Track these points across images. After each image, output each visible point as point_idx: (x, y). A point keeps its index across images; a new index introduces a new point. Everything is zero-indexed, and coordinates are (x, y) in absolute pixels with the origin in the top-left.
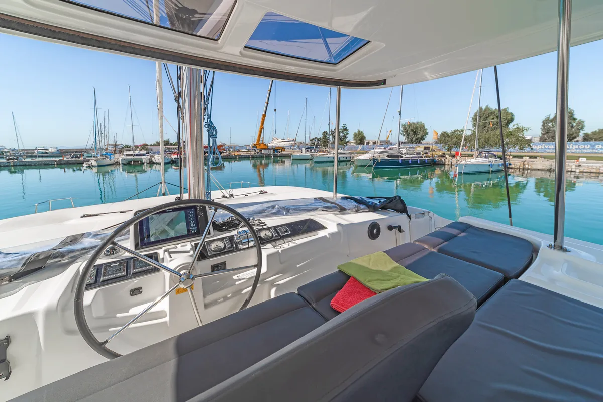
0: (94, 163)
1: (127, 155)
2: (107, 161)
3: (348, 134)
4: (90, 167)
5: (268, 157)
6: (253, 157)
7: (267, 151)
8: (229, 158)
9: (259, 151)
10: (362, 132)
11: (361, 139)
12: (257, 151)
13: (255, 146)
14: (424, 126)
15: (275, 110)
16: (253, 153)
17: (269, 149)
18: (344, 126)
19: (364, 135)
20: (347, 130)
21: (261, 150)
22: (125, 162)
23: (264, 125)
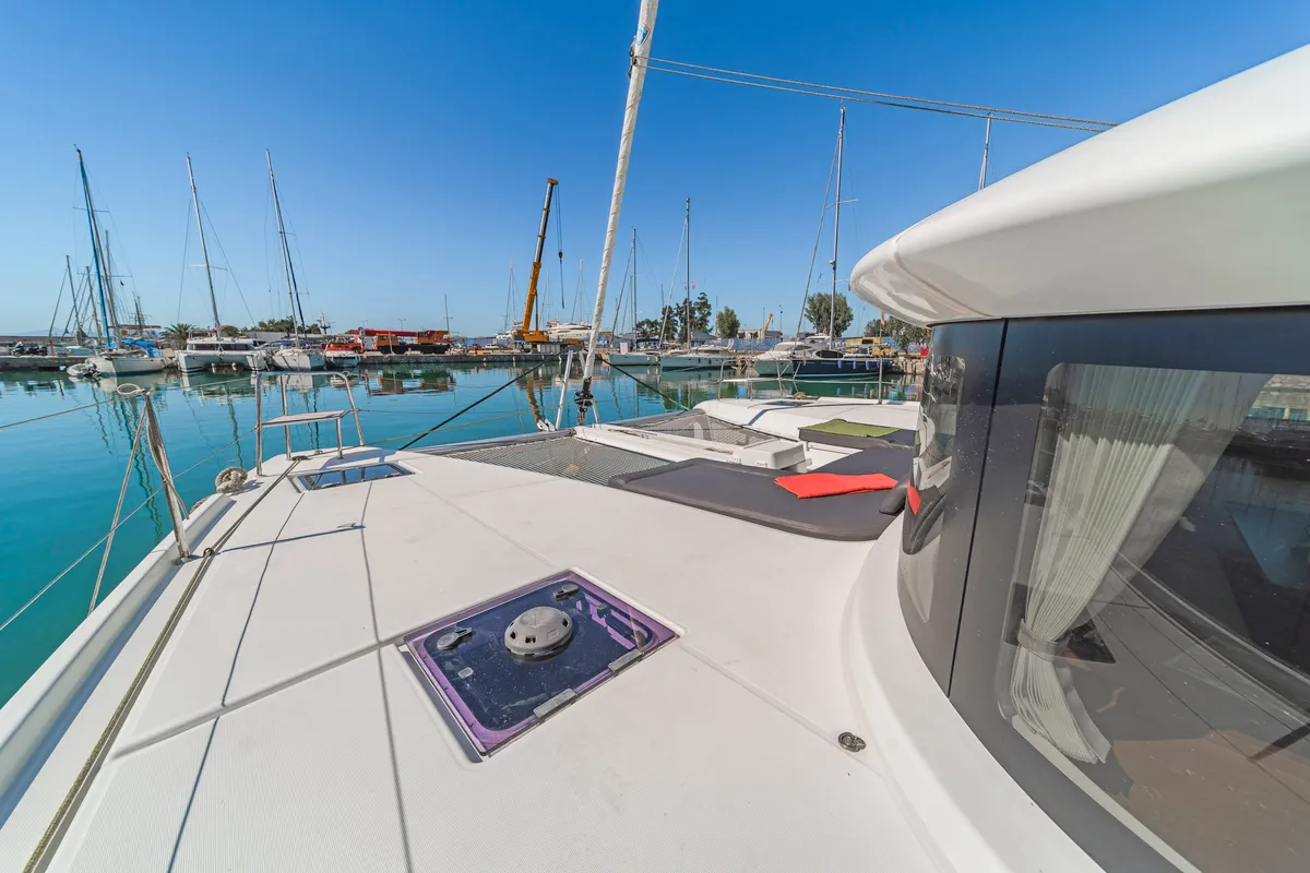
0: (102, 364)
1: (200, 347)
2: (144, 361)
3: (709, 314)
4: (90, 376)
5: (551, 360)
6: (519, 360)
7: (548, 346)
8: (465, 362)
9: (530, 346)
10: (732, 312)
11: (731, 327)
12: (525, 347)
13: (519, 336)
14: (845, 303)
15: (561, 255)
16: (517, 351)
17: (552, 343)
18: (703, 298)
19: (737, 318)
20: (709, 307)
21: (534, 346)
22: (196, 364)
23: (538, 288)
